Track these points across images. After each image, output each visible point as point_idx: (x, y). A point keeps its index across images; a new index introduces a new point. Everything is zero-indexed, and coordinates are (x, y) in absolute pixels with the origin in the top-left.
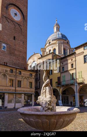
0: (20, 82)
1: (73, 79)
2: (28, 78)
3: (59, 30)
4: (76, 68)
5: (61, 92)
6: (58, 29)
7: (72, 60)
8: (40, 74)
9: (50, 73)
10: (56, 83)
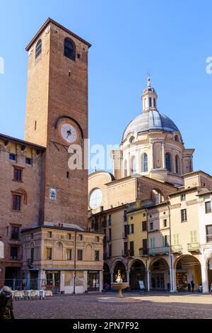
0: (80, 252)
1: (166, 245)
2: (93, 244)
3: (155, 105)
4: (170, 228)
5: (148, 266)
6: (153, 103)
7: (165, 213)
8: (110, 230)
9: (131, 231)
10: (140, 249)
